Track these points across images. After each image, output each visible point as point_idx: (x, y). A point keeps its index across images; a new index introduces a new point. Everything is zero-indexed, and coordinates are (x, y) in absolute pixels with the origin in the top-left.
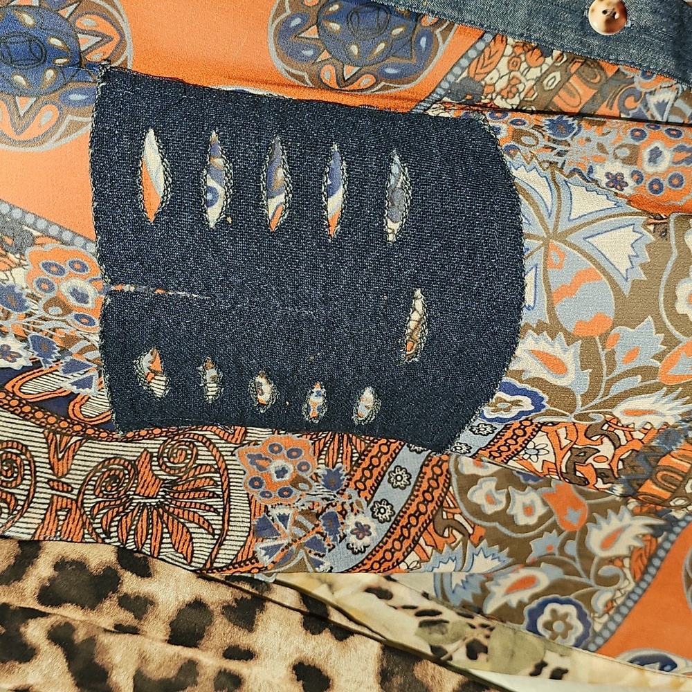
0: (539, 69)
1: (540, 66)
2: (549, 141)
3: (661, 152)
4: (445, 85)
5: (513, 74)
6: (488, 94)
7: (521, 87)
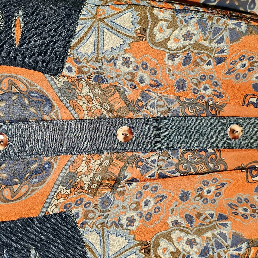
0: (100, 160)
1: (100, 159)
2: (100, 212)
3: (149, 201)
4: (60, 178)
5: (88, 166)
6: (79, 176)
7: (93, 169)
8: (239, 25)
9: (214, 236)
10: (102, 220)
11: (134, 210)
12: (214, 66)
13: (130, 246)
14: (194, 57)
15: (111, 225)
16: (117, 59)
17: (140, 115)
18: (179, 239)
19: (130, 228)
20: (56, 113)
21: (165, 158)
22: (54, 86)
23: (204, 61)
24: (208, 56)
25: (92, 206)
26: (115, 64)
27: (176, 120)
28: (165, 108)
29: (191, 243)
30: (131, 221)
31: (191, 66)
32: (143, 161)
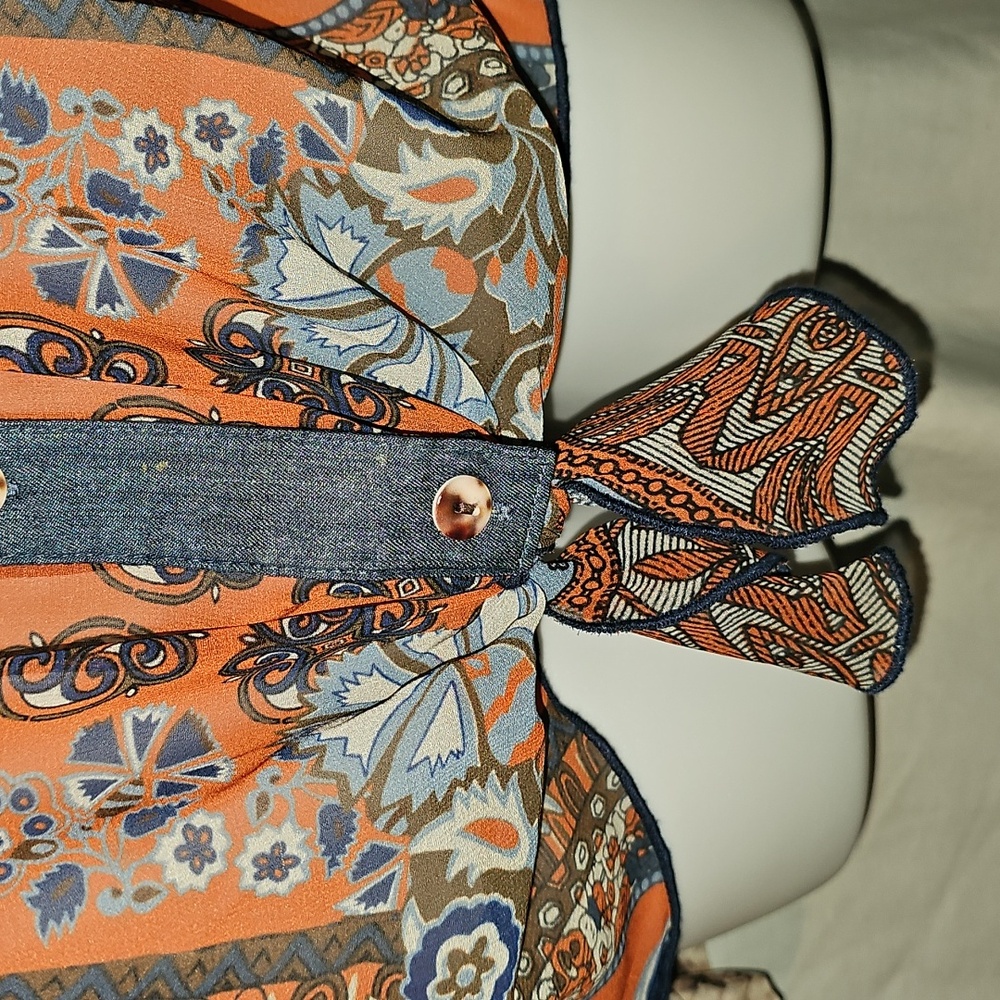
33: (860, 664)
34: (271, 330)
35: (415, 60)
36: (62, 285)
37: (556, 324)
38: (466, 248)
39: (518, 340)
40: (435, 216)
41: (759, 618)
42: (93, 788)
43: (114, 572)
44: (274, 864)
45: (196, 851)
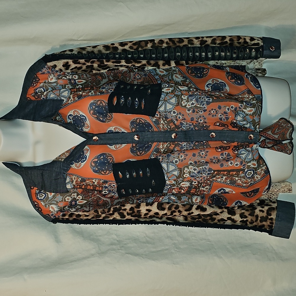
0: (166, 144)
3: (182, 156)
4: (154, 150)
5: (163, 146)
6: (160, 149)
8: (210, 100)
9: (203, 168)
10: (167, 161)
11: (177, 158)
12: (203, 113)
13: (176, 169)
14: (196, 110)
15: (170, 162)
16: (171, 112)
17: (180, 130)
18: (191, 168)
19: (176, 164)
20: (153, 129)
21: (189, 144)
22: (152, 121)
23: (200, 111)
24: (200, 110)
25: (164, 156)
26: (171, 113)
27: (192, 132)
28: (189, 127)
29: (195, 170)
30: (176, 162)
31: (195, 113)
32: (181, 145)
33: (288, 152)
34: (236, 122)
35: (248, 98)
36: (221, 119)
37: (259, 121)
38: (252, 115)
39: (257, 123)
40: (249, 113)
41: (278, 147)
42: (222, 158)
43: (223, 142)
44: (237, 165)
45: (231, 163)
